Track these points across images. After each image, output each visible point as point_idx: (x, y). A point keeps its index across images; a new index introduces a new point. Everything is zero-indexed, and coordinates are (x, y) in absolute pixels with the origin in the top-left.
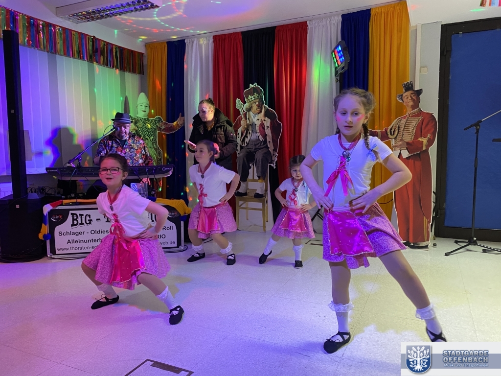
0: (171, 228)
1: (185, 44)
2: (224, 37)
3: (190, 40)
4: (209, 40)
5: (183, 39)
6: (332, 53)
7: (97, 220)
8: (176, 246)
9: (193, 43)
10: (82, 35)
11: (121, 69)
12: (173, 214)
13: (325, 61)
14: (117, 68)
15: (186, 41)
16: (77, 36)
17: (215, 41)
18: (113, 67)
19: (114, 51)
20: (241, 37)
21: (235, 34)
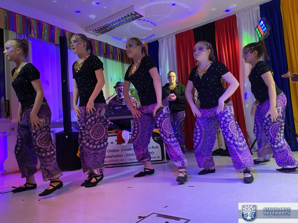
0: (157, 147)
1: (158, 42)
2: (182, 34)
3: (161, 40)
4: (173, 38)
5: (157, 40)
6: (256, 29)
7: (112, 143)
8: (161, 159)
9: (163, 41)
10: (100, 43)
11: (122, 61)
12: (158, 138)
13: (251, 35)
14: (120, 61)
15: (159, 41)
16: (97, 43)
17: (176, 38)
18: (117, 60)
19: (118, 51)
20: (193, 32)
21: (189, 31)
